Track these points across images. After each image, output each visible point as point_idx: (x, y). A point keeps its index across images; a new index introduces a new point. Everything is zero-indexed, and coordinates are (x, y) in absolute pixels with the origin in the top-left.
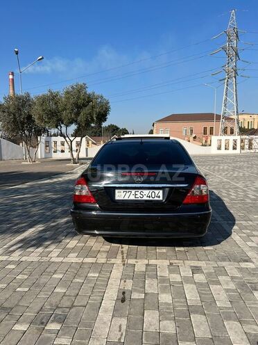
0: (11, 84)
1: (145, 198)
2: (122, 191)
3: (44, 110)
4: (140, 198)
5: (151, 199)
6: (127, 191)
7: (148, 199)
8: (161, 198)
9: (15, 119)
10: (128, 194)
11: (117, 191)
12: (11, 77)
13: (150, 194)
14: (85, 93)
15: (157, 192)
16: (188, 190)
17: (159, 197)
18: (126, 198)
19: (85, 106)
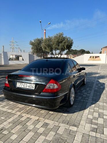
0: (45, 34)
1: (28, 87)
2: (19, 83)
3: (45, 45)
4: (25, 87)
5: (30, 88)
6: (21, 83)
7: (29, 88)
8: (34, 88)
9: (37, 48)
10: (21, 85)
11: (18, 83)
12: (45, 31)
13: (30, 86)
14: (63, 37)
15: (32, 85)
16: (45, 86)
17: (33, 88)
18: (20, 87)
19: (61, 42)
